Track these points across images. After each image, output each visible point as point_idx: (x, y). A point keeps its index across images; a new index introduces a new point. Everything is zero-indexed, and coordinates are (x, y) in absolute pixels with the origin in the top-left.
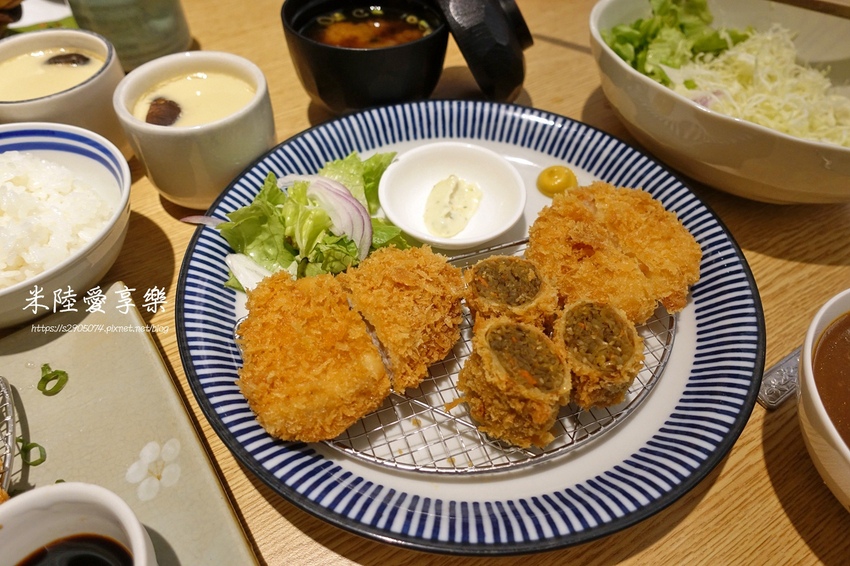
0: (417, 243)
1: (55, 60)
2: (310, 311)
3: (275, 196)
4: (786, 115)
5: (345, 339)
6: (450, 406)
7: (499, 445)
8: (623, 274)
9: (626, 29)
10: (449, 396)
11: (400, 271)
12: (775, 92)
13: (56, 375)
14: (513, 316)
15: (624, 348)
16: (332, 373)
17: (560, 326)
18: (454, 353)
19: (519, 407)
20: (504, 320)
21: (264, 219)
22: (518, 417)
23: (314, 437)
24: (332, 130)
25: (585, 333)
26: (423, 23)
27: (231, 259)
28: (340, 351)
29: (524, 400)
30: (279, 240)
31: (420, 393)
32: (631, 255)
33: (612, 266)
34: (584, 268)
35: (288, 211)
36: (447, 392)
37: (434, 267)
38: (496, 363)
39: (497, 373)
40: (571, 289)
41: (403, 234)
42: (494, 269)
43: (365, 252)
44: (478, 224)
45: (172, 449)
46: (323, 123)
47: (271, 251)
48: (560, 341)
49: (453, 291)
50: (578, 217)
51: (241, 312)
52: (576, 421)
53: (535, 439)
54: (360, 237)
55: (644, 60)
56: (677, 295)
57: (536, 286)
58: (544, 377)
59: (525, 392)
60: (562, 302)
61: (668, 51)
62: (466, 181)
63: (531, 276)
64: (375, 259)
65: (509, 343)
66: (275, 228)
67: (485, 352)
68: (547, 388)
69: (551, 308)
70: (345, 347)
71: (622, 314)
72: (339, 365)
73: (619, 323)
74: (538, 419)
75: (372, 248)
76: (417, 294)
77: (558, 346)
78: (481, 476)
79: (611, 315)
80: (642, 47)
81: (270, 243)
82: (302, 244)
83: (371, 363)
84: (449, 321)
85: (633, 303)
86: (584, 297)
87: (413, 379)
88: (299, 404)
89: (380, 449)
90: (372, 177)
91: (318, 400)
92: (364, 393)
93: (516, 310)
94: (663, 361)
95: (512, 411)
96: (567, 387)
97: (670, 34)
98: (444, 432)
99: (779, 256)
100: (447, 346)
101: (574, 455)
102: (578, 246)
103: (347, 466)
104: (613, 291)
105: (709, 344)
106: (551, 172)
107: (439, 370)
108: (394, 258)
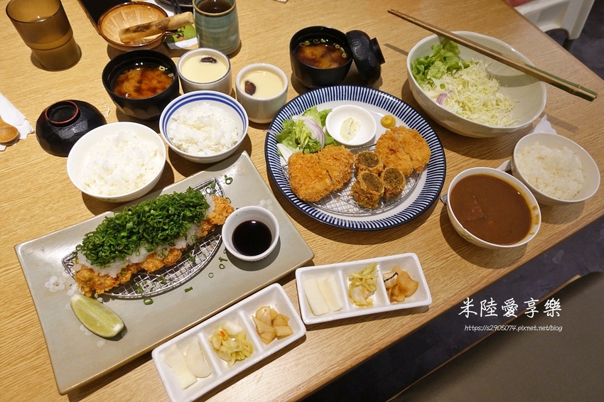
0: (339, 144)
1: (204, 60)
2: (310, 164)
3: (293, 124)
4: (474, 102)
5: (321, 174)
6: (348, 196)
7: (362, 207)
8: (404, 160)
9: (422, 60)
10: (349, 193)
11: (336, 154)
12: (473, 92)
13: (230, 179)
14: (369, 170)
15: (400, 182)
16: (317, 183)
17: (383, 174)
18: (349, 181)
19: (369, 196)
20: (367, 171)
21: (290, 132)
22: (369, 199)
23: (313, 200)
24: (307, 96)
25: (390, 177)
26: (342, 49)
27: (278, 145)
28: (319, 177)
29: (371, 194)
30: (294, 140)
31: (340, 191)
32: (408, 154)
33: (401, 157)
34: (392, 157)
35: (297, 130)
36: (347, 192)
37: (346, 153)
38: (364, 183)
39: (364, 186)
40: (388, 163)
41: (335, 140)
42: (364, 155)
43: (323, 146)
44: (358, 139)
45: (269, 202)
46: (304, 93)
47: (291, 143)
48: (382, 178)
49: (351, 161)
50: (393, 139)
51: (283, 163)
52: (385, 202)
53: (372, 206)
54: (321, 141)
55: (427, 73)
56: (420, 167)
57: (377, 162)
58: (377, 188)
59: (371, 192)
60: (384, 167)
61: (437, 70)
62: (356, 119)
63: (376, 159)
64: (326, 149)
65: (368, 178)
66: (293, 135)
67: (361, 180)
68: (377, 191)
69: (381, 169)
70: (321, 176)
71: (401, 172)
72: (319, 181)
73: (400, 175)
74: (374, 199)
75: (325, 145)
76: (341, 162)
77: (382, 180)
78: (354, 215)
79: (398, 172)
80: (427, 68)
81: (291, 141)
82: (302, 141)
83: (328, 181)
84: (349, 171)
85: (406, 169)
86: (391, 166)
87: (339, 187)
88: (310, 191)
89: (328, 206)
90: (323, 118)
91: (314, 190)
92: (326, 190)
93: (371, 169)
94: (414, 188)
95: (367, 197)
96: (383, 191)
97: (438, 63)
98: (345, 203)
99: (463, 155)
100: (349, 178)
101: (383, 212)
102: (392, 150)
103: (319, 210)
104: (400, 165)
105: (429, 183)
106: (386, 118)
107: (346, 185)
108: (333, 149)
